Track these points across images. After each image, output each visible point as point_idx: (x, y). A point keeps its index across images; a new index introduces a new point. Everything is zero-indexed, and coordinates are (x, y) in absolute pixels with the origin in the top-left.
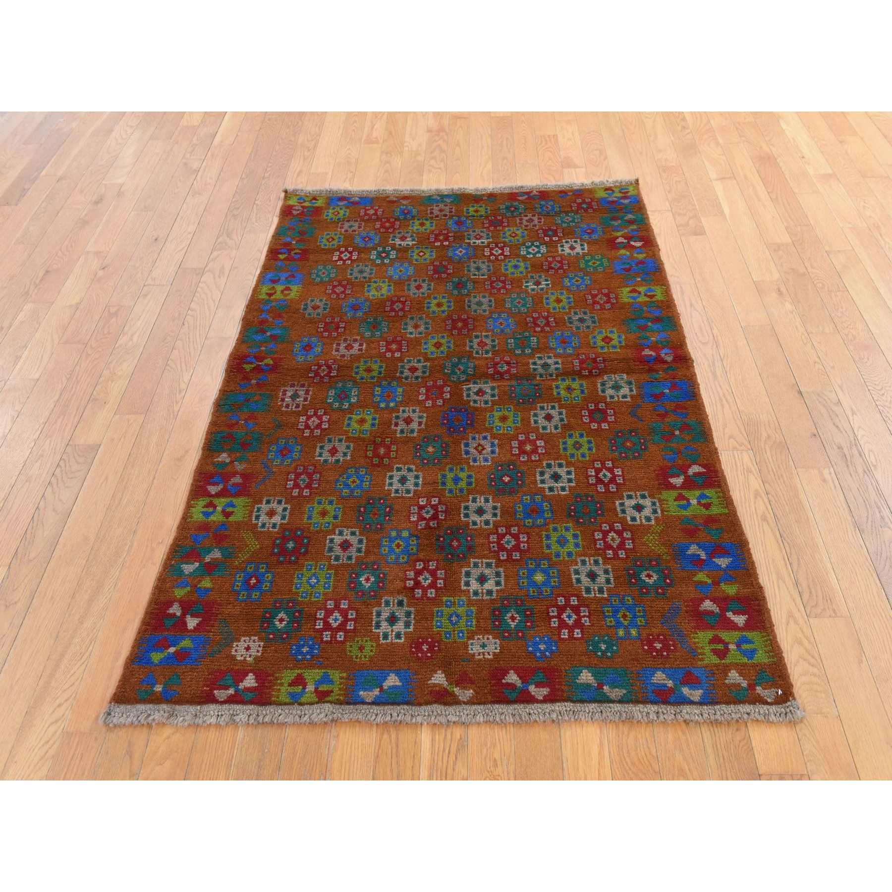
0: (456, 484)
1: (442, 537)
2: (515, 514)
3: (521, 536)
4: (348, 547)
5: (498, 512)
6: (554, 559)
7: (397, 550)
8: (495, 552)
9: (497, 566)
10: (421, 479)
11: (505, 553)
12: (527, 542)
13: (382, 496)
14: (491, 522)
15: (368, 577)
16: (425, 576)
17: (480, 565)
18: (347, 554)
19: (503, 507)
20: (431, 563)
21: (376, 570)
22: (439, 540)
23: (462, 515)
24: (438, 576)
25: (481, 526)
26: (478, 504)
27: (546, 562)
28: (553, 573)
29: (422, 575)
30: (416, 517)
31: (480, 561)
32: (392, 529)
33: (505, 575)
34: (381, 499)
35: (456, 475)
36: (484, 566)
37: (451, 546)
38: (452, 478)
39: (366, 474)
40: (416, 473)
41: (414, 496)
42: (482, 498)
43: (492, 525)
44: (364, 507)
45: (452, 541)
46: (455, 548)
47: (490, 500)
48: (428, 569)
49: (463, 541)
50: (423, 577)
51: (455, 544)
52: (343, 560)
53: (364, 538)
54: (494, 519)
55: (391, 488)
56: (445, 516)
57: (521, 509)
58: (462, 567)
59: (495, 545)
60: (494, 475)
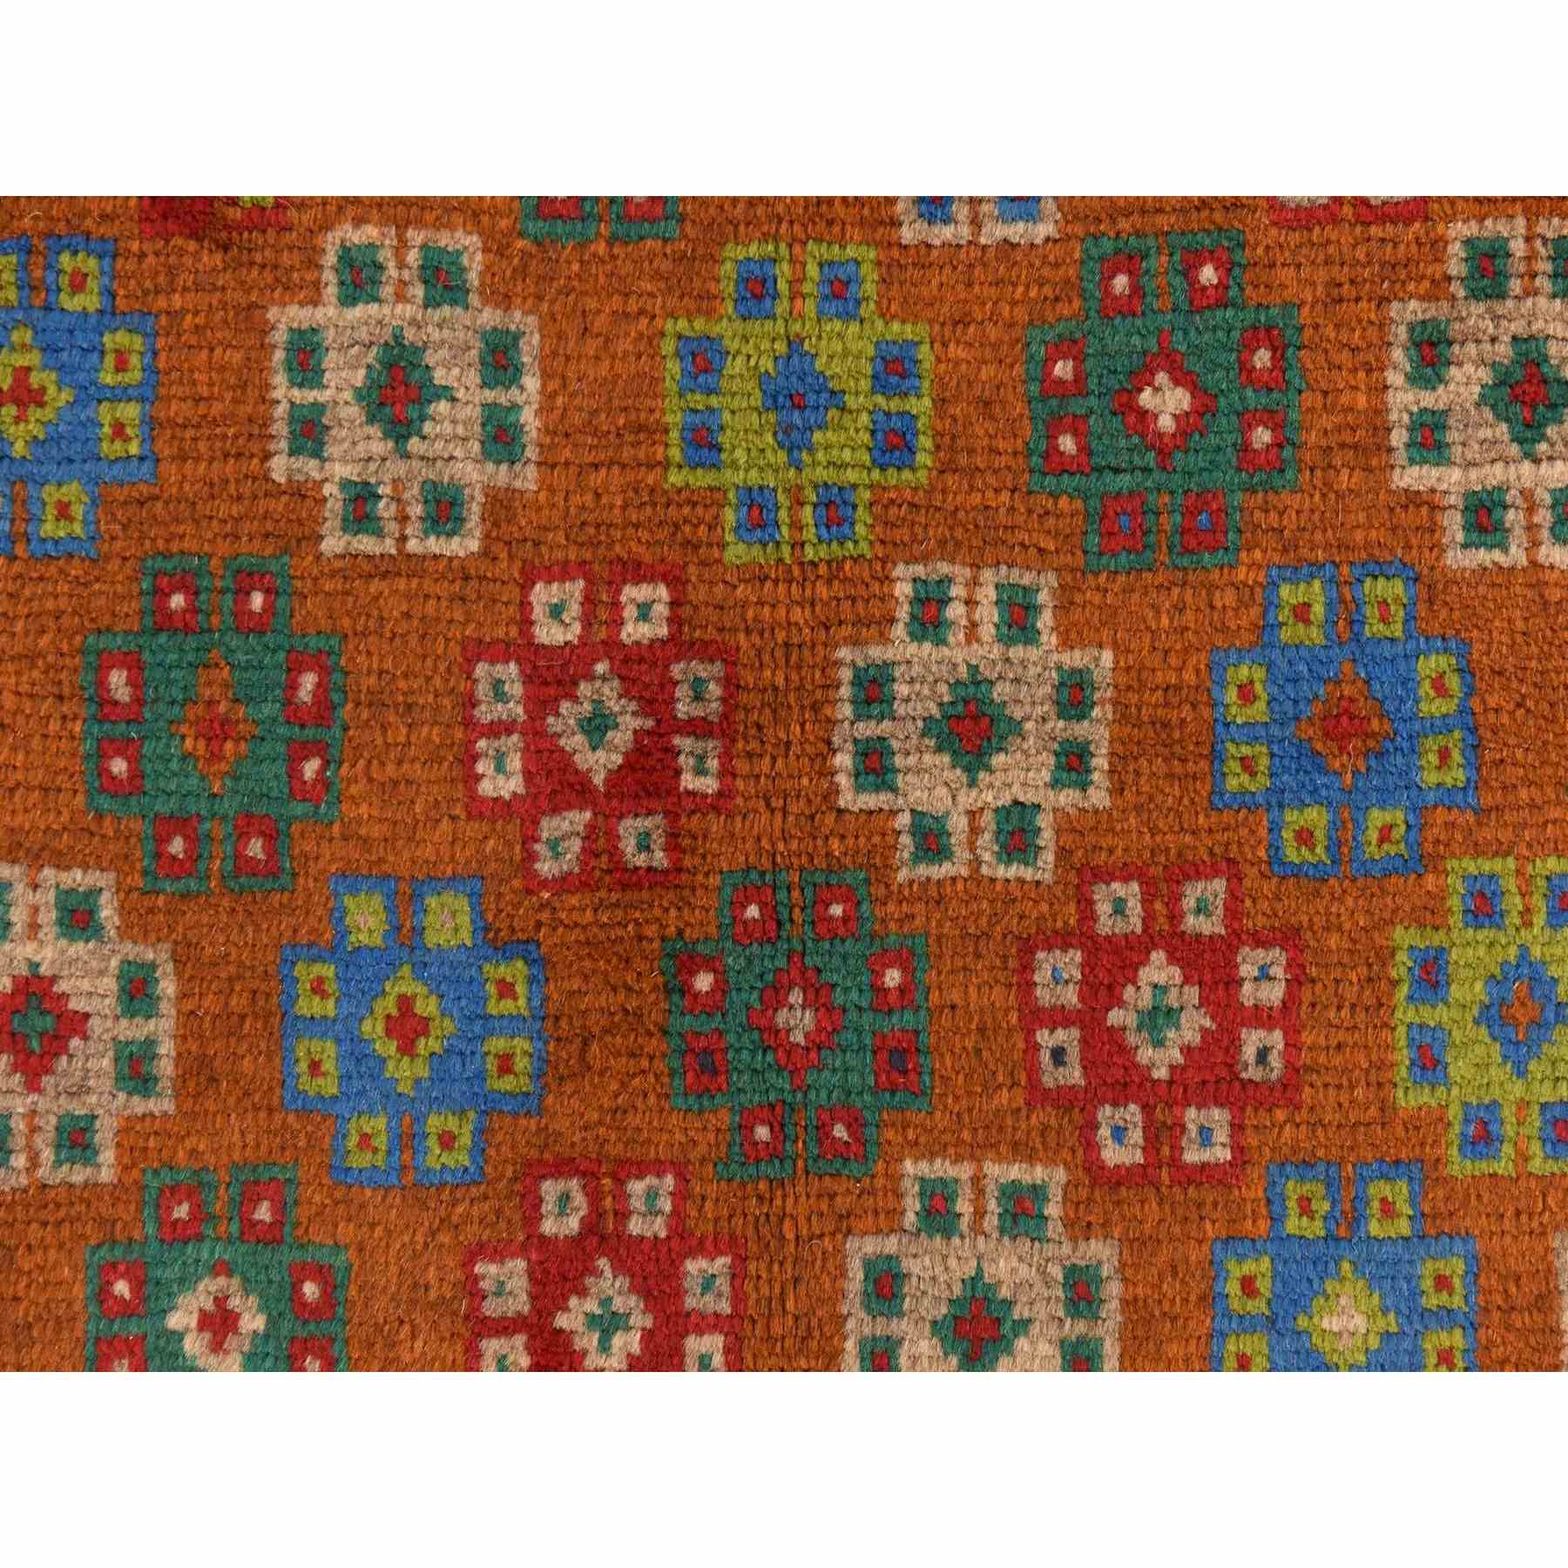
0: (794, 442)
1: (710, 964)
2: (1215, 756)
3: (1249, 963)
4: (56, 1044)
5: (1097, 731)
6: (1459, 1165)
7: (405, 1072)
8: (1064, 1099)
9: (1078, 1228)
10: (532, 383)
11: (1133, 1112)
12: (1284, 1017)
13: (250, 551)
14: (1047, 838)
15: (220, 1301)
16: (606, 1302)
17: (964, 1206)
18: (51, 1105)
19: (1132, 677)
20: (637, 1187)
21: (271, 1236)
22: (686, 990)
23: (843, 760)
24: (690, 1302)
25: (976, 863)
26: (957, 652)
27: (1399, 1193)
28: (1442, 1283)
29: (583, 1293)
30: (515, 763)
31: (964, 1171)
32: (351, 877)
33: (1125, 1303)
34: (245, 581)
35: (794, 343)
36: (991, 1222)
37: (772, 1038)
38: (763, 378)
39: (110, 314)
40: (489, 317)
41: (486, 554)
42: (986, 594)
43: (1048, 857)
44: (133, 664)
45: (774, 996)
46: (794, 1061)
47: (1045, 620)
48: (620, 1235)
49: (849, 996)
50: (592, 1306)
51: (798, 1020)
52: (34, 1162)
53: (158, 955)
54: (1067, 798)
55: (311, 467)
56: (726, 773)
57: (1259, 711)
58: (845, 1225)
59: (1067, 1037)
60: (1079, 359)
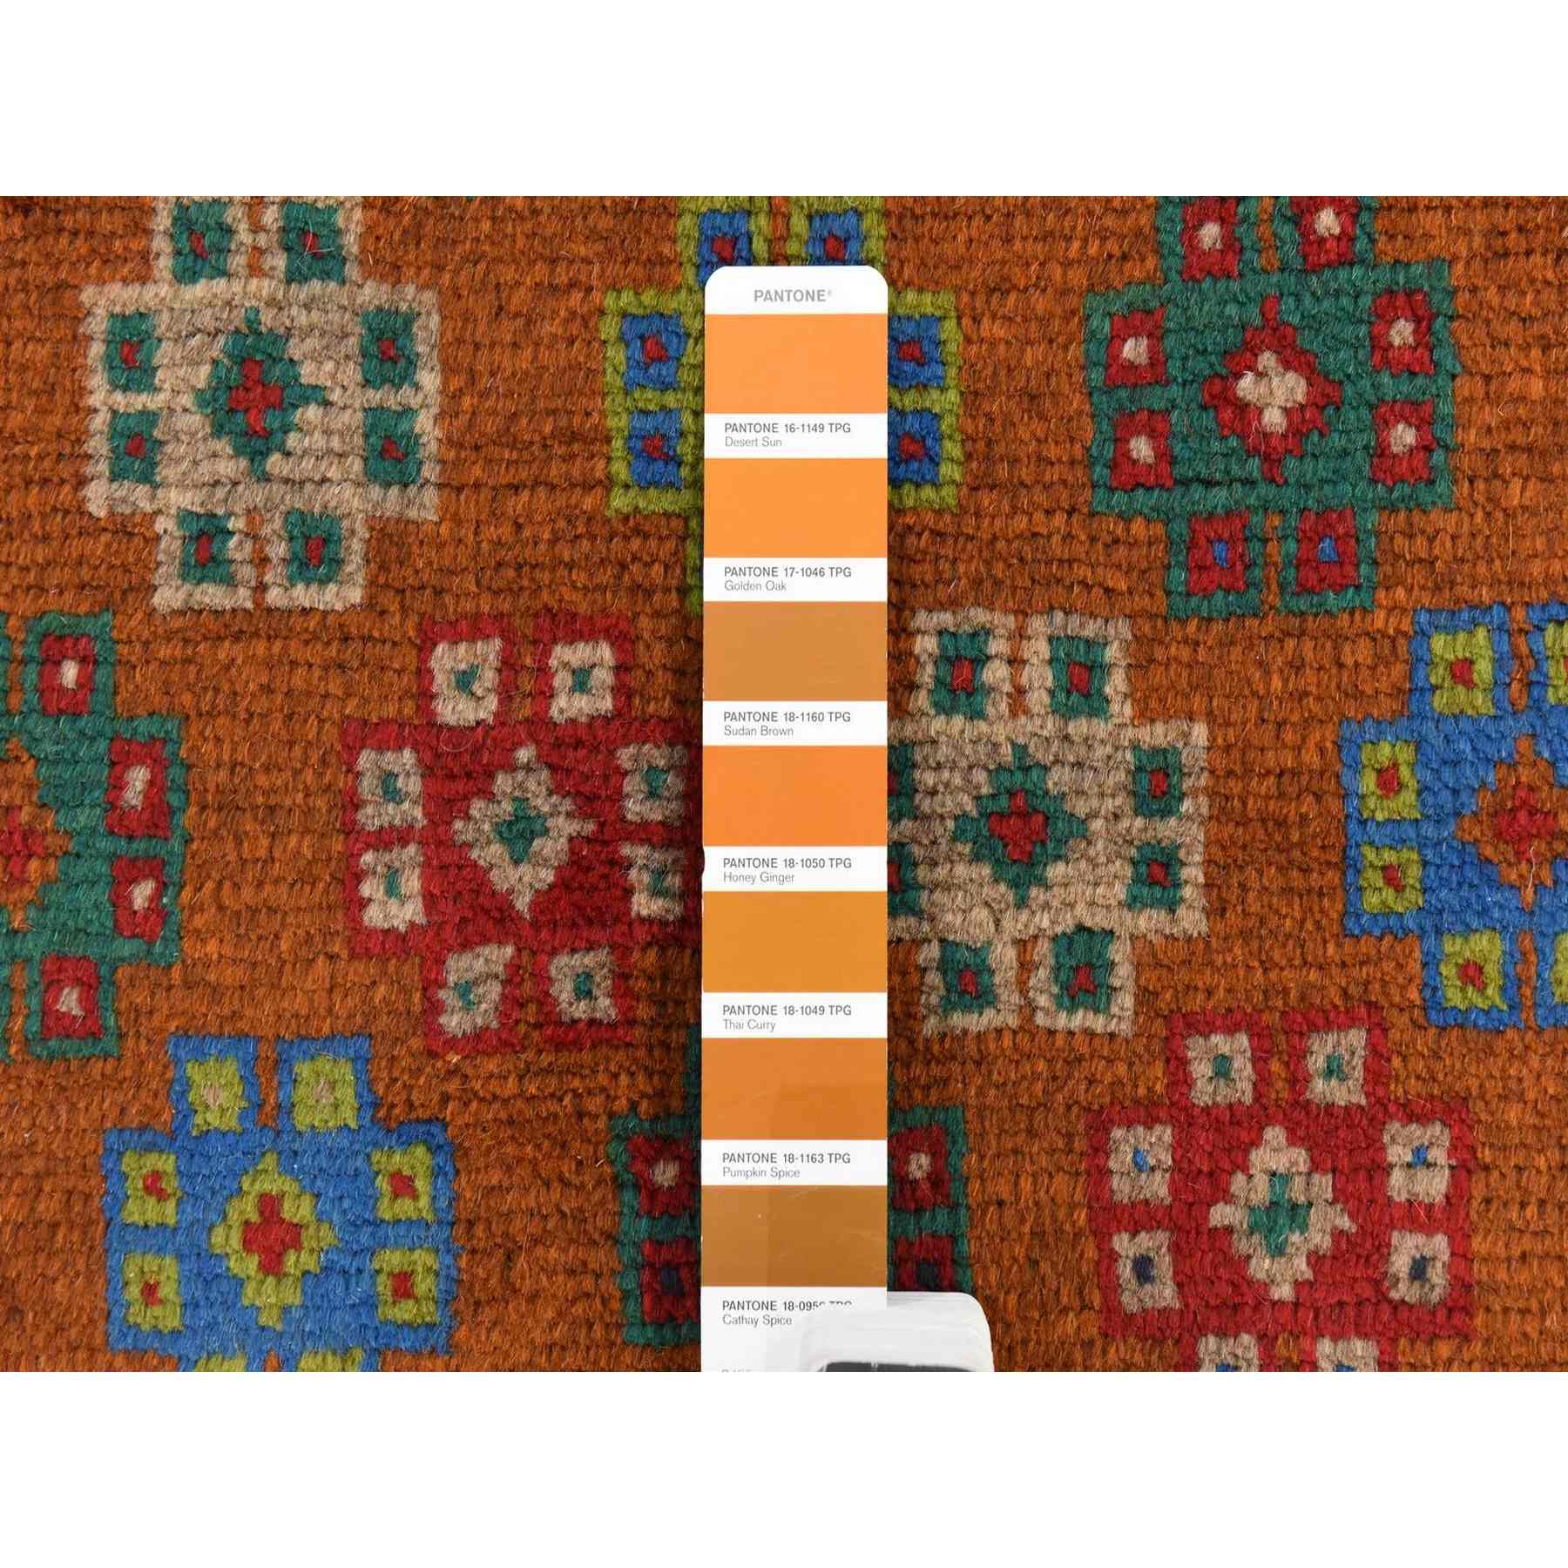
2: (1348, 864)
3: (1399, 1144)
5: (1187, 831)
7: (269, 1298)
8: (1152, 1326)
10: (429, 380)
11: (1247, 1344)
12: (1449, 1217)
13: (60, 607)
14: (1123, 975)
19: (1234, 759)
22: (642, 1185)
25: (1029, 1009)
26: (999, 728)
30: (412, 882)
32: (195, 1038)
34: (54, 648)
40: (372, 294)
41: (371, 606)
42: (1037, 650)
47: (1116, 684)
54: (1149, 921)
55: (140, 496)
57: (1406, 803)
59: (1152, 1243)
60: (1156, 336)
